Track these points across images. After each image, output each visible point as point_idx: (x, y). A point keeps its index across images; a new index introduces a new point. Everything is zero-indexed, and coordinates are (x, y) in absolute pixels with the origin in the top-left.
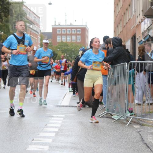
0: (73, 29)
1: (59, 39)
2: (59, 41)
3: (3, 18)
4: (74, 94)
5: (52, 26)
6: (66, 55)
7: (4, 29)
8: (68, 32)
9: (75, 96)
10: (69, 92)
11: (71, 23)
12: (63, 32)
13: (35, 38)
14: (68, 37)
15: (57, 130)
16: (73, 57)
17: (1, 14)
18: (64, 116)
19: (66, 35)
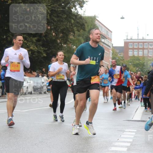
0: (145, 44)
1: (130, 53)
2: (131, 55)
3: (76, 32)
4: (146, 108)
5: (124, 40)
6: (138, 69)
7: (76, 43)
8: (140, 46)
9: (147, 111)
10: (140, 106)
12: (135, 46)
13: (107, 52)
14: (140, 51)
15: (129, 144)
16: (145, 71)
17: (74, 28)
18: (136, 131)
19: (138, 49)
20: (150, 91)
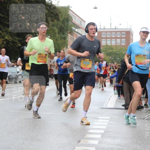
0: (117, 33)
2: (104, 44)
3: (50, 22)
4: (119, 96)
6: (111, 58)
7: (51, 33)
8: (113, 36)
9: (120, 99)
11: (116, 27)
12: (108, 36)
14: (113, 40)
15: (103, 131)
16: (118, 60)
17: (48, 18)
18: (109, 118)
19: (111, 38)
20: (122, 79)
